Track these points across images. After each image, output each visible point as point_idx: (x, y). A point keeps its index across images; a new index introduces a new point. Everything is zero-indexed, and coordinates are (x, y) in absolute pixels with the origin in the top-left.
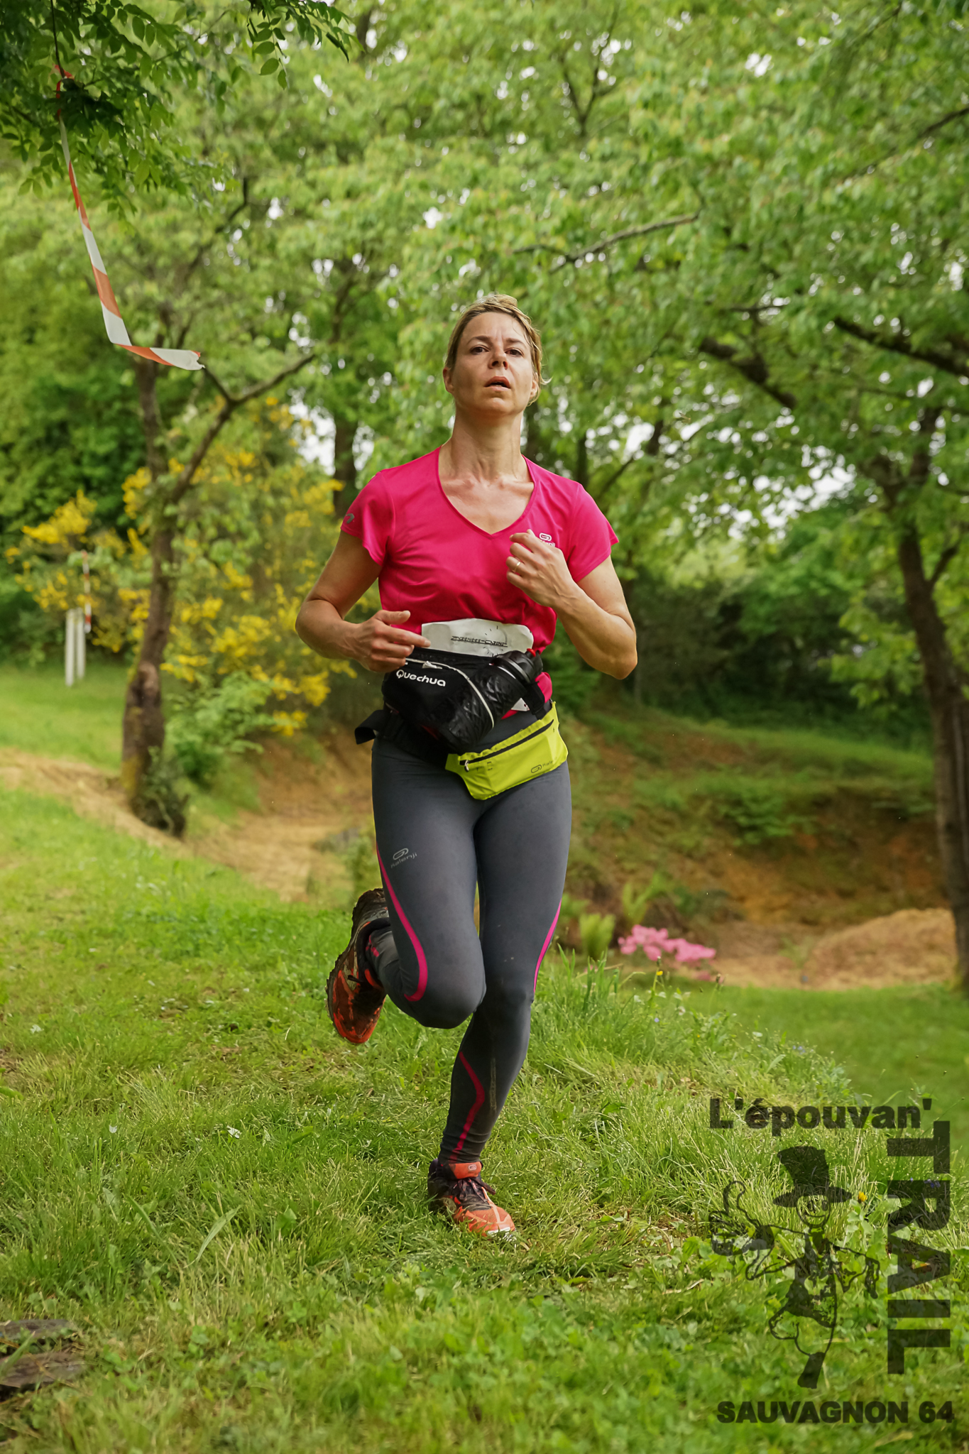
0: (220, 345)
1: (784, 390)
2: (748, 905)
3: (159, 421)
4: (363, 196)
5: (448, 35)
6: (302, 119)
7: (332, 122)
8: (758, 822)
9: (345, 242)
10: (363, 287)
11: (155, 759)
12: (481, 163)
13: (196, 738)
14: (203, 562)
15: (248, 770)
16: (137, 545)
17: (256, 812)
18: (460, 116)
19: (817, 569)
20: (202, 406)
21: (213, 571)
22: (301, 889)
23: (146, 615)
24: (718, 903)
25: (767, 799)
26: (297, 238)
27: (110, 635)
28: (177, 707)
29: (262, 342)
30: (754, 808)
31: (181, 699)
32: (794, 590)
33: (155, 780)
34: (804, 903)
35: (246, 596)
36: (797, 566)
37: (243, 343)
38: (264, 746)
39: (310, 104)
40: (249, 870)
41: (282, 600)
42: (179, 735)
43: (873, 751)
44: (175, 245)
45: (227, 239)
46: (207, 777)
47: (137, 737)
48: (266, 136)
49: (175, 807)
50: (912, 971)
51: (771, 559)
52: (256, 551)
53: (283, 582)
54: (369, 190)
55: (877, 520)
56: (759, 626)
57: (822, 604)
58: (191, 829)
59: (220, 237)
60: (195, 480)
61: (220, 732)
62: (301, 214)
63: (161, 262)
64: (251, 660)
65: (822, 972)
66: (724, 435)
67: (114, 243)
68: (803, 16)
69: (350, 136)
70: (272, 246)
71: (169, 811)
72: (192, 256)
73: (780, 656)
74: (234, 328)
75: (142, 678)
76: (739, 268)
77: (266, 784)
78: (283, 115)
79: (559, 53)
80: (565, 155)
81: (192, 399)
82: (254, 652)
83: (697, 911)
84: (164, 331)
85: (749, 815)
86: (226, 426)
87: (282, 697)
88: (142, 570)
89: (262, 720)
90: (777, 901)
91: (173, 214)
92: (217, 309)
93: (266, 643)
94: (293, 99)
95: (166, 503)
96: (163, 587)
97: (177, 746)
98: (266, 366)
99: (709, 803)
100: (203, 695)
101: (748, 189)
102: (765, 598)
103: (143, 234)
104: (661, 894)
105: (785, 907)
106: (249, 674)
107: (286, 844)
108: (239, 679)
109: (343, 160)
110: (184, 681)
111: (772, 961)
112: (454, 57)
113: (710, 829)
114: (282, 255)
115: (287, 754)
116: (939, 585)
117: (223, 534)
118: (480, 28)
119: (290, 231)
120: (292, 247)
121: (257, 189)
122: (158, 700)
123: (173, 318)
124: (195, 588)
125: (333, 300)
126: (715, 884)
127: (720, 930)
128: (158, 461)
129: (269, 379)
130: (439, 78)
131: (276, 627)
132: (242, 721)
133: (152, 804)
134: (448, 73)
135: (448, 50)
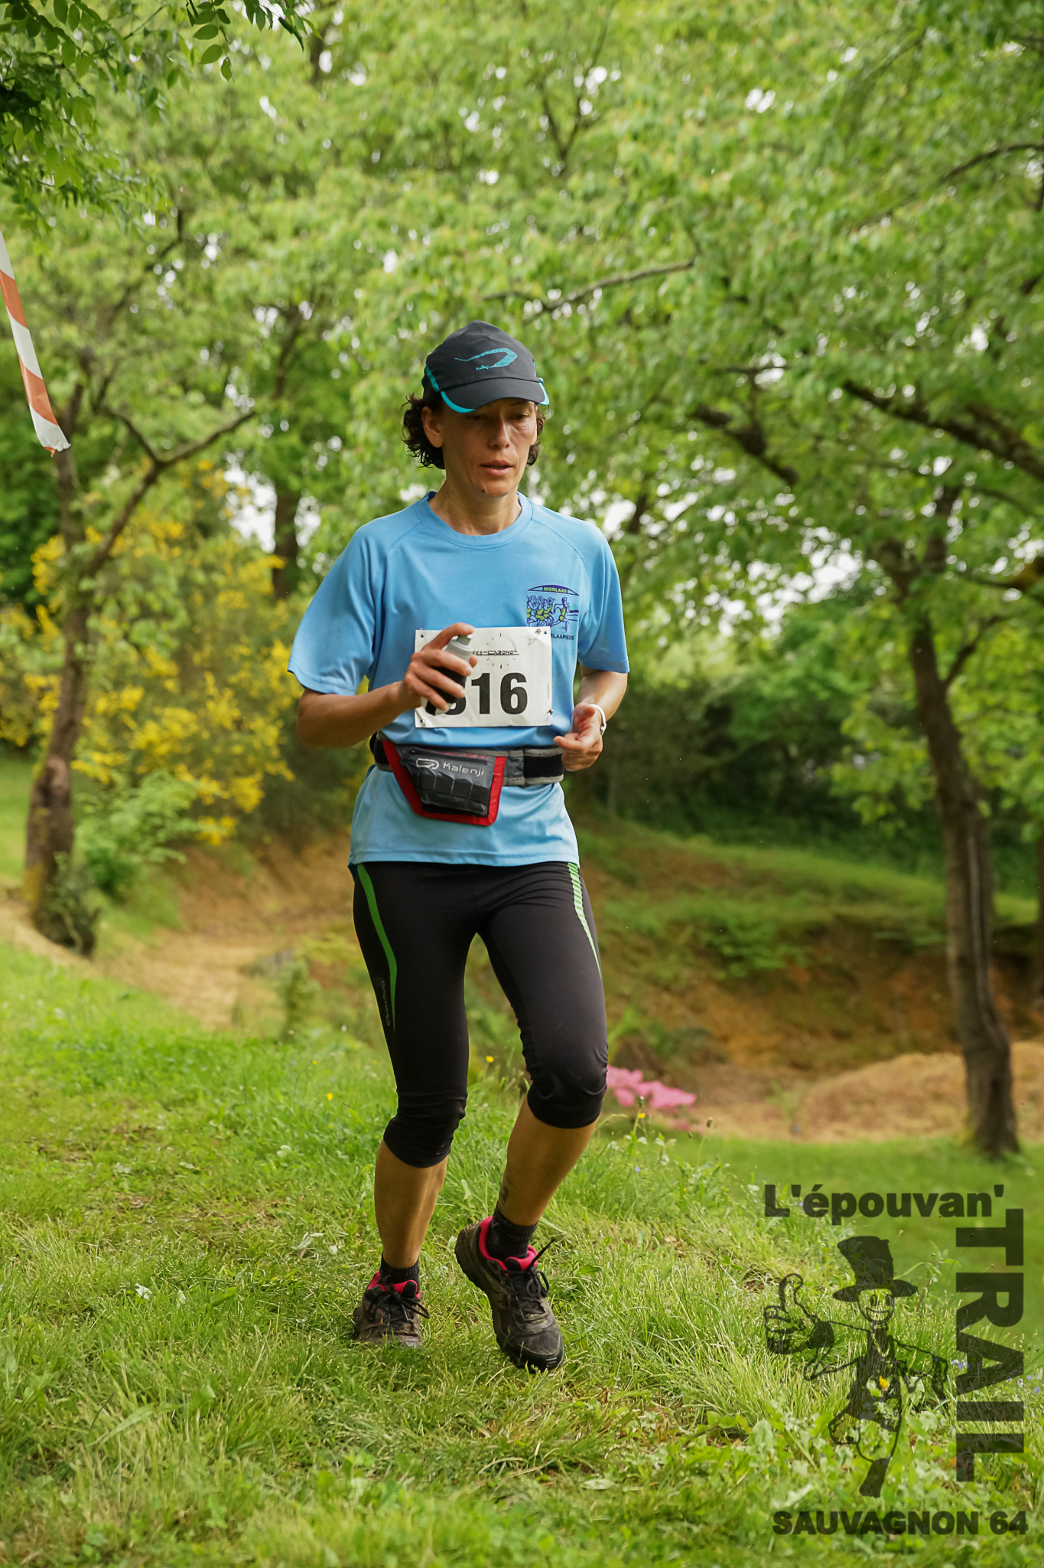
0: (147, 398)
1: (785, 463)
2: (733, 1045)
3: (76, 483)
4: (314, 233)
5: (414, 56)
6: (246, 148)
7: (280, 152)
8: (745, 952)
9: (292, 285)
10: (311, 336)
11: (62, 868)
12: (448, 200)
13: (109, 845)
14: (123, 645)
15: (168, 882)
16: (48, 625)
17: (175, 929)
18: (425, 146)
19: (817, 669)
20: (125, 468)
21: (133, 656)
22: (225, 1019)
23: (56, 705)
24: (698, 1042)
25: (755, 926)
26: (237, 280)
27: (15, 726)
28: (89, 809)
29: (195, 397)
30: (740, 936)
31: (93, 799)
32: (790, 693)
33: (62, 891)
34: (794, 1045)
35: (171, 685)
36: (795, 664)
37: (173, 398)
38: (188, 855)
39: (256, 129)
40: (166, 995)
41: (212, 690)
42: (90, 841)
43: (875, 874)
44: (98, 285)
45: (159, 279)
46: (121, 888)
47: (42, 841)
48: (204, 163)
49: (83, 922)
50: (916, 1123)
51: (765, 657)
52: (184, 634)
53: (214, 670)
54: (321, 227)
55: (885, 613)
56: (751, 732)
57: (821, 709)
58: (102, 948)
59: (150, 276)
60: (115, 551)
61: (137, 838)
62: (242, 253)
63: (83, 302)
64: (174, 758)
65: (814, 1121)
66: (715, 514)
67: (29, 280)
68: (813, 44)
69: (300, 167)
70: (209, 290)
71: (77, 927)
72: (117, 296)
73: (771, 765)
74: (163, 379)
75: (49, 774)
76: (737, 324)
77: (186, 898)
78: (224, 141)
79: (538, 80)
80: (543, 193)
81: (113, 459)
82: (178, 749)
83: (674, 1051)
84: (83, 379)
85: (735, 944)
86: (152, 492)
87: (209, 801)
88: (53, 652)
89: (186, 825)
90: (765, 1042)
91: (96, 248)
92: (144, 358)
93: (193, 739)
94: (236, 124)
95: (81, 576)
96: (75, 671)
97: (88, 853)
98: (200, 424)
99: (690, 929)
100: (118, 796)
101: (749, 235)
102: (758, 700)
103: (62, 271)
104: (634, 1032)
105: (775, 1048)
106: (172, 773)
107: (210, 967)
108: (161, 778)
109: (292, 194)
110: (97, 781)
111: (758, 1109)
112: (419, 80)
113: (690, 958)
114: (220, 298)
115: (213, 865)
116: (955, 689)
117: (146, 612)
118: (449, 48)
119: (230, 272)
120: (232, 291)
121: (193, 223)
122: (67, 800)
123: (93, 366)
124: (112, 675)
125: (276, 350)
126: (695, 1022)
127: (700, 1074)
128: (73, 528)
129: (201, 438)
130: (402, 103)
131: (205, 722)
132: (162, 827)
133: (57, 918)
134: (412, 97)
135: (411, 73)
